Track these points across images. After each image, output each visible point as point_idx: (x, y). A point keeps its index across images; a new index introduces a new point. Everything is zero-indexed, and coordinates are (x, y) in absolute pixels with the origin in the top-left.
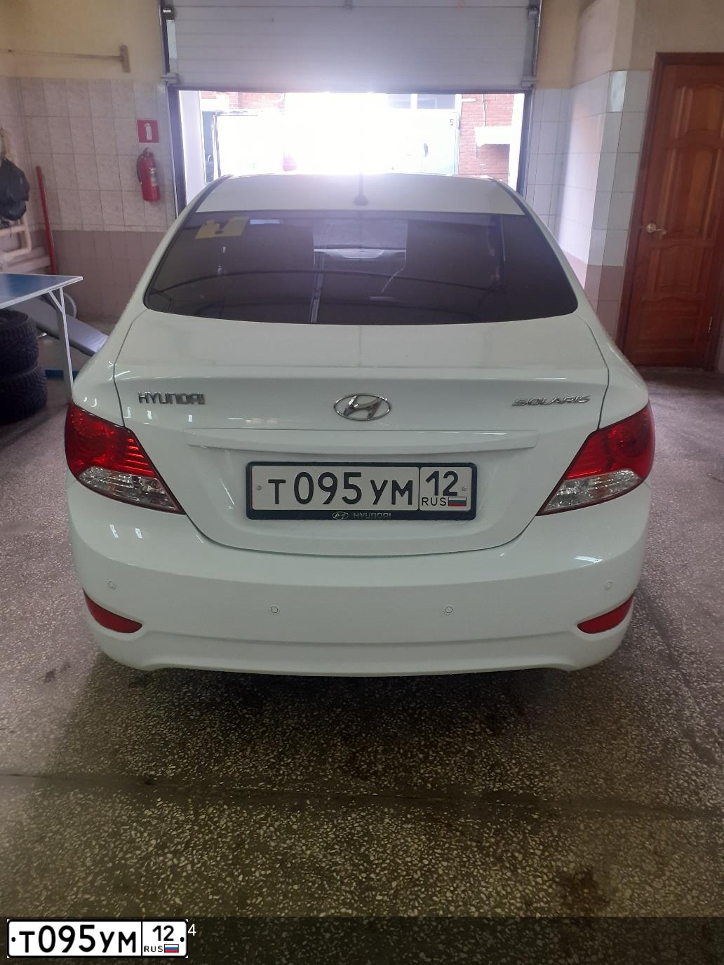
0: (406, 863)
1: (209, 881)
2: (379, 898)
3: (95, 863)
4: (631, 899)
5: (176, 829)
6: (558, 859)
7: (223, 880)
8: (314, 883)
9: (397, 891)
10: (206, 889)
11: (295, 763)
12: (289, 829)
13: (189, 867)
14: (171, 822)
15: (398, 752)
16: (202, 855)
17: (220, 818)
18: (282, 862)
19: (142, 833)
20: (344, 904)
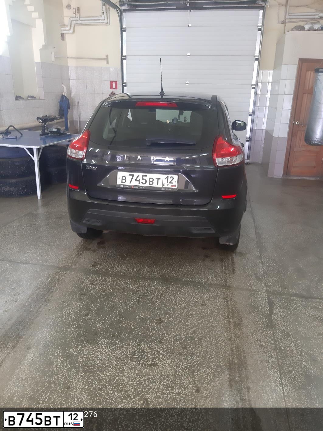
0: (158, 292)
1: (103, 290)
2: (148, 297)
3: (73, 285)
4: (220, 304)
5: (95, 280)
6: (202, 295)
7: (107, 291)
8: (131, 293)
9: (154, 296)
10: (102, 292)
11: (132, 270)
12: (127, 283)
13: (98, 288)
14: (94, 279)
15: (164, 271)
16: (102, 286)
17: (108, 279)
18: (123, 289)
19: (86, 281)
20: (138, 298)
